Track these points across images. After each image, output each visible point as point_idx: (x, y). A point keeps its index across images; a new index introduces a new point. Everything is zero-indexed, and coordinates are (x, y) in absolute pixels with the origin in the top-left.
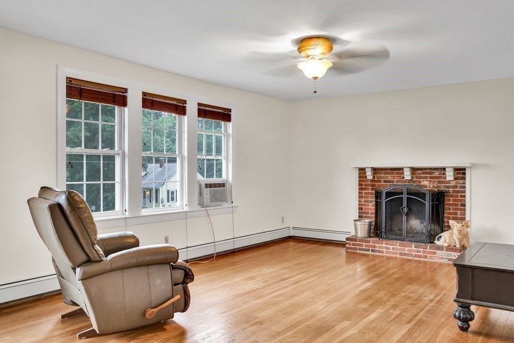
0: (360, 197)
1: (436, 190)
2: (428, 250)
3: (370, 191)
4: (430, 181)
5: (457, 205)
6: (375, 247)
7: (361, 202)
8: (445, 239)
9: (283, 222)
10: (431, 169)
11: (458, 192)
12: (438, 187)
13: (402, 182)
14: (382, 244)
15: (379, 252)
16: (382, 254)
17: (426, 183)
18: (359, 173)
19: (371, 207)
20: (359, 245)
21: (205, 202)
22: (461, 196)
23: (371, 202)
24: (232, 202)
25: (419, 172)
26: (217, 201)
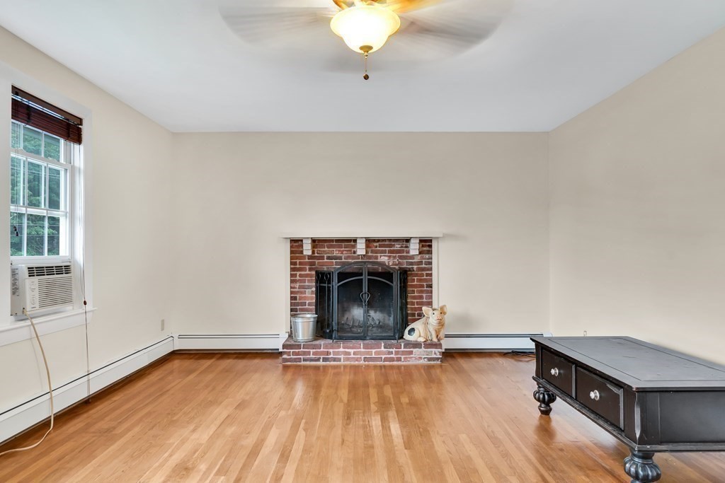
0: (292, 281)
1: (397, 267)
2: (402, 349)
3: (308, 272)
4: (390, 257)
5: (423, 286)
6: (328, 353)
7: (294, 288)
8: (419, 331)
9: (163, 329)
10: (390, 240)
11: (423, 269)
12: (399, 263)
13: (353, 258)
14: (339, 347)
15: (335, 360)
16: (338, 363)
17: (383, 259)
18: (291, 247)
19: (310, 295)
20: (304, 353)
21: (28, 308)
22: (427, 275)
23: (309, 287)
24: (85, 303)
25: (375, 244)
26: (55, 302)
